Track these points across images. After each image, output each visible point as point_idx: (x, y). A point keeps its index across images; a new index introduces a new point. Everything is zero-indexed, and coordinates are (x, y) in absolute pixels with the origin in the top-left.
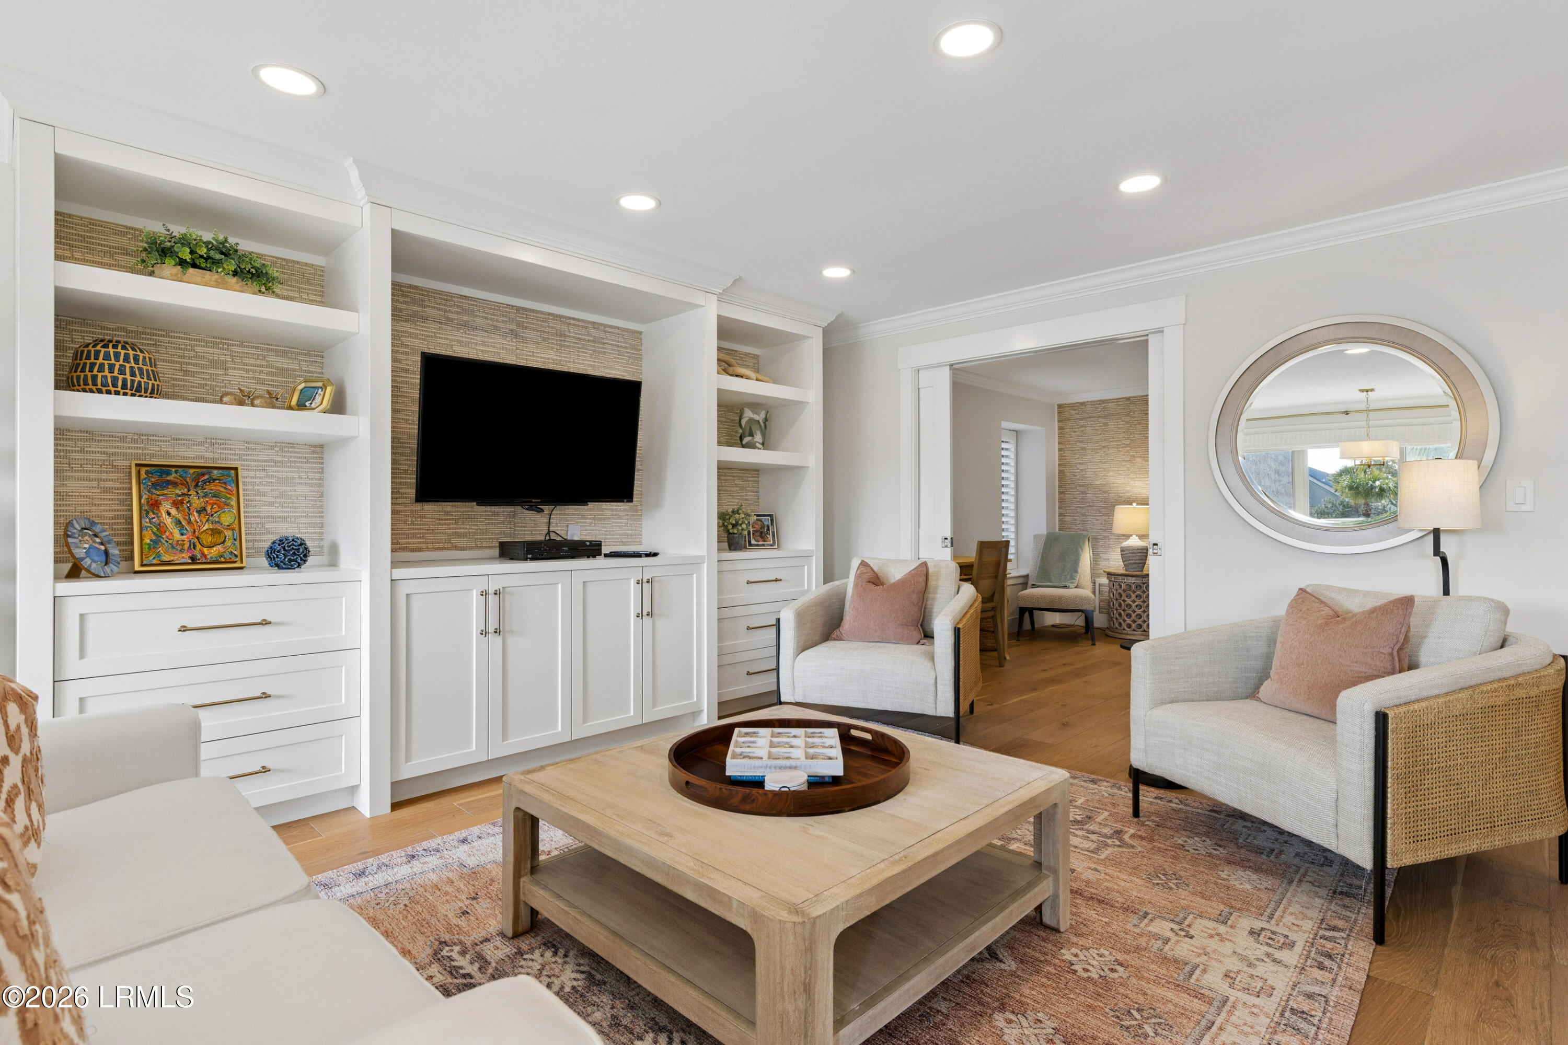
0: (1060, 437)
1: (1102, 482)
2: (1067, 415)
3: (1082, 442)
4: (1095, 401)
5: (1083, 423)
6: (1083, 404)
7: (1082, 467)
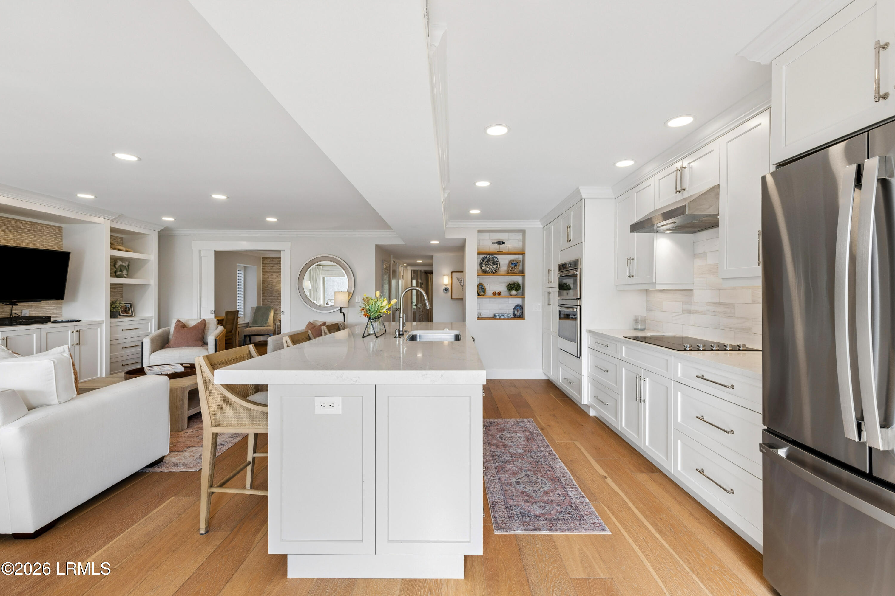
0: (263, 270)
1: (279, 287)
2: (266, 261)
3: (272, 272)
4: (276, 258)
5: (271, 265)
6: (272, 258)
7: (271, 281)
